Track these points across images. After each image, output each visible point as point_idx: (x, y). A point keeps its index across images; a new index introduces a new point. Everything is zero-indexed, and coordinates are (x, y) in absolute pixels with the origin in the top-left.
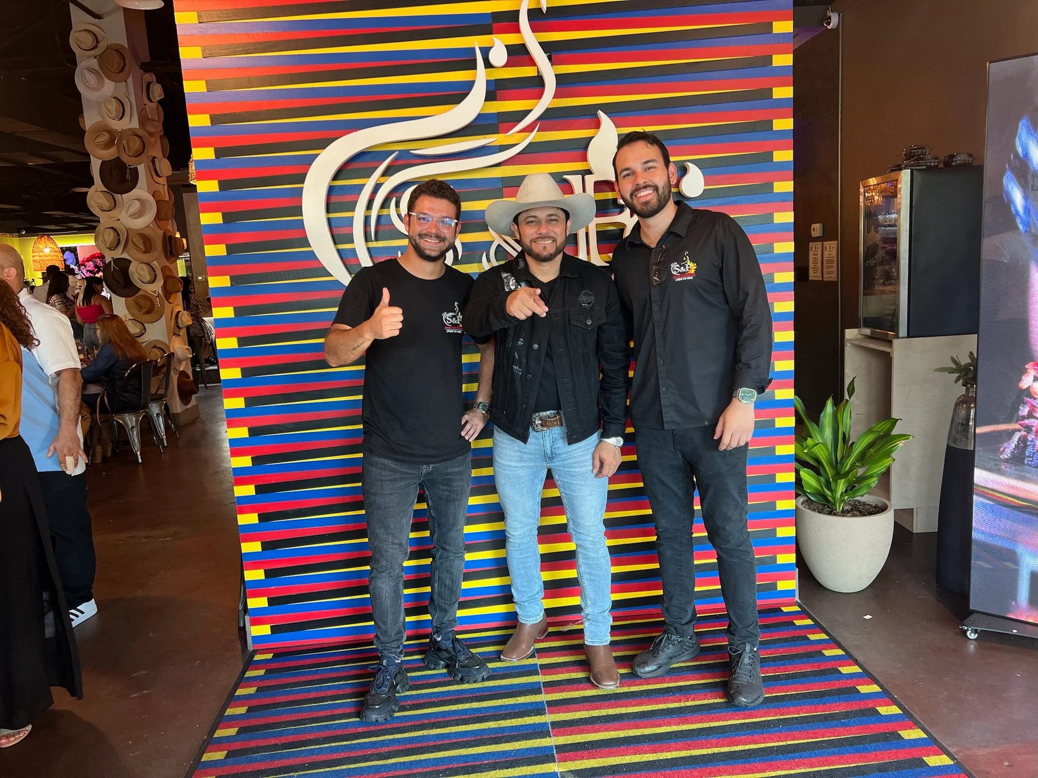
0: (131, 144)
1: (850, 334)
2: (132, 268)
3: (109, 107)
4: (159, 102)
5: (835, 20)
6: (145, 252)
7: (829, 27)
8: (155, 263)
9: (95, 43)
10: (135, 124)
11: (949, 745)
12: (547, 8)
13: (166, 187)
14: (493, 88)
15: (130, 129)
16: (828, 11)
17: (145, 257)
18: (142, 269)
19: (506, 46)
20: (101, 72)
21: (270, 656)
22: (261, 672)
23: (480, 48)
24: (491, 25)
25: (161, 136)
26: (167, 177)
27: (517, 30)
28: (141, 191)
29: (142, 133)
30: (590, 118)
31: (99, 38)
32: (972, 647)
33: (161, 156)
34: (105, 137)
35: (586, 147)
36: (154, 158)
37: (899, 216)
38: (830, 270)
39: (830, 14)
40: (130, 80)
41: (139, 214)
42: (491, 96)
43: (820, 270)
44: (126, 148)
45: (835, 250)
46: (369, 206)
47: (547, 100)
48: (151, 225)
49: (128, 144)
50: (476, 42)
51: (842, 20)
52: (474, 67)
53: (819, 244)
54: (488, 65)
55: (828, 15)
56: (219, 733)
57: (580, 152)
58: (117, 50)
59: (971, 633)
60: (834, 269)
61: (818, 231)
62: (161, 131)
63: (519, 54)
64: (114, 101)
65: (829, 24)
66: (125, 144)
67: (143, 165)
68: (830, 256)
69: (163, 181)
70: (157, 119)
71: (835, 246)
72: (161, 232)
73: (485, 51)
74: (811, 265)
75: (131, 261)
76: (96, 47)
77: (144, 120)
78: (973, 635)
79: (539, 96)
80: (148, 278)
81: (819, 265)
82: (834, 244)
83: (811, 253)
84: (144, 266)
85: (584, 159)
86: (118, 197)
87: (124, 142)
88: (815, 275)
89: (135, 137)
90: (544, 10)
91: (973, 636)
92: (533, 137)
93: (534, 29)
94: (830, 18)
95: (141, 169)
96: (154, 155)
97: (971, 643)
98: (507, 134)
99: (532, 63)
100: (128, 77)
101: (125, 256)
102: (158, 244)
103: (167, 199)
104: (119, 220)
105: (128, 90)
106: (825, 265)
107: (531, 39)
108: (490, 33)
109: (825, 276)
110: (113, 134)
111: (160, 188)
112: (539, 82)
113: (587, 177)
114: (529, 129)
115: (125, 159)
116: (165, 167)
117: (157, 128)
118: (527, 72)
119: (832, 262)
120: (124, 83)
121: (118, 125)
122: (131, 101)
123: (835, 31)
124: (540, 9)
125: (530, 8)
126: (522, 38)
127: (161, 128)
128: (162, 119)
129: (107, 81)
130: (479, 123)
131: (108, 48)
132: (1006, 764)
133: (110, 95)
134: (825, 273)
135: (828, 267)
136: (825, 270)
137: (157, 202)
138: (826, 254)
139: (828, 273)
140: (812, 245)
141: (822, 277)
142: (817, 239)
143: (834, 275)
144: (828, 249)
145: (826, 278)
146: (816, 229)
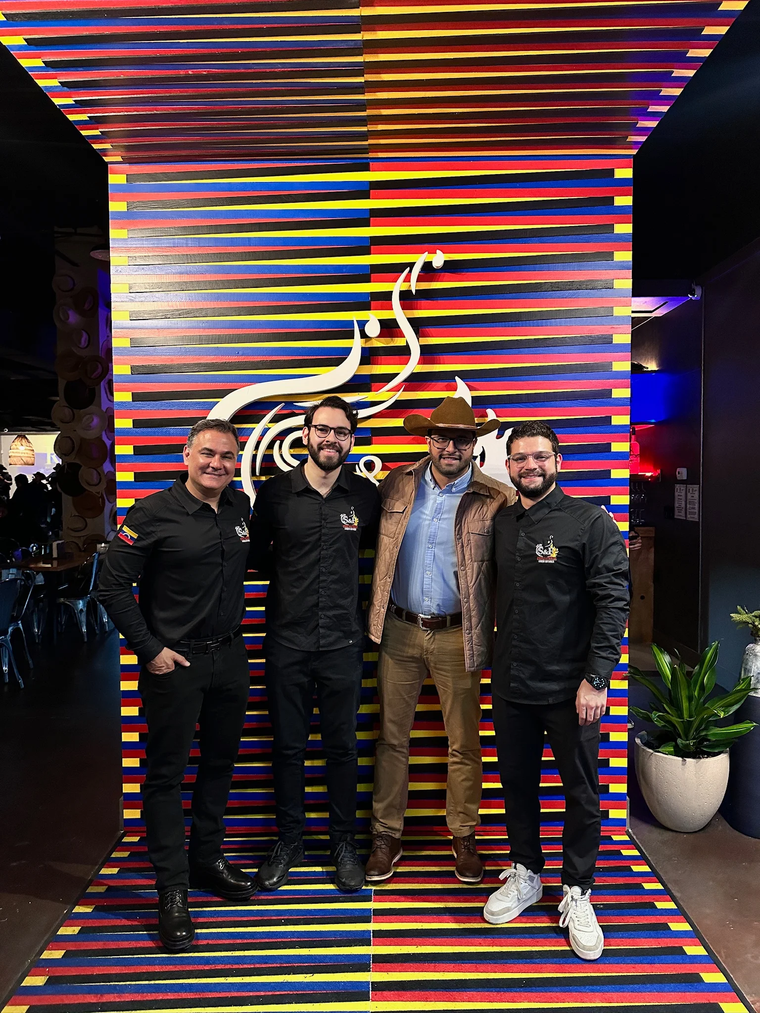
2: (81, 471)
5: (698, 292)
6: (92, 459)
7: (694, 298)
8: (100, 470)
12: (416, 290)
14: (367, 354)
16: (693, 285)
17: (93, 463)
21: (136, 839)
22: (126, 854)
23: (357, 321)
24: (368, 302)
27: (390, 308)
30: (447, 381)
34: (72, 362)
38: (692, 510)
41: (91, 427)
42: (365, 361)
43: (684, 510)
45: (697, 493)
46: (257, 447)
47: (413, 365)
50: (354, 316)
51: (704, 293)
52: (352, 337)
53: (683, 487)
54: (364, 335)
55: (693, 288)
60: (697, 511)
65: (694, 295)
68: (693, 498)
71: (697, 489)
74: (677, 505)
75: (81, 466)
79: (406, 362)
80: (95, 481)
81: (683, 505)
82: (696, 487)
83: (676, 494)
84: (93, 470)
86: (76, 411)
90: (414, 292)
92: (398, 395)
93: (404, 307)
94: (694, 290)
98: (377, 393)
99: (401, 335)
106: (688, 506)
108: (368, 309)
109: (689, 516)
114: (396, 389)
118: (399, 342)
119: (694, 503)
126: (394, 314)
130: (355, 382)
134: (688, 513)
135: (691, 508)
136: (688, 510)
138: (689, 496)
139: (691, 513)
140: (677, 486)
141: (686, 517)
142: (682, 482)
143: (696, 516)
144: (691, 491)
145: (690, 518)
146: (682, 473)
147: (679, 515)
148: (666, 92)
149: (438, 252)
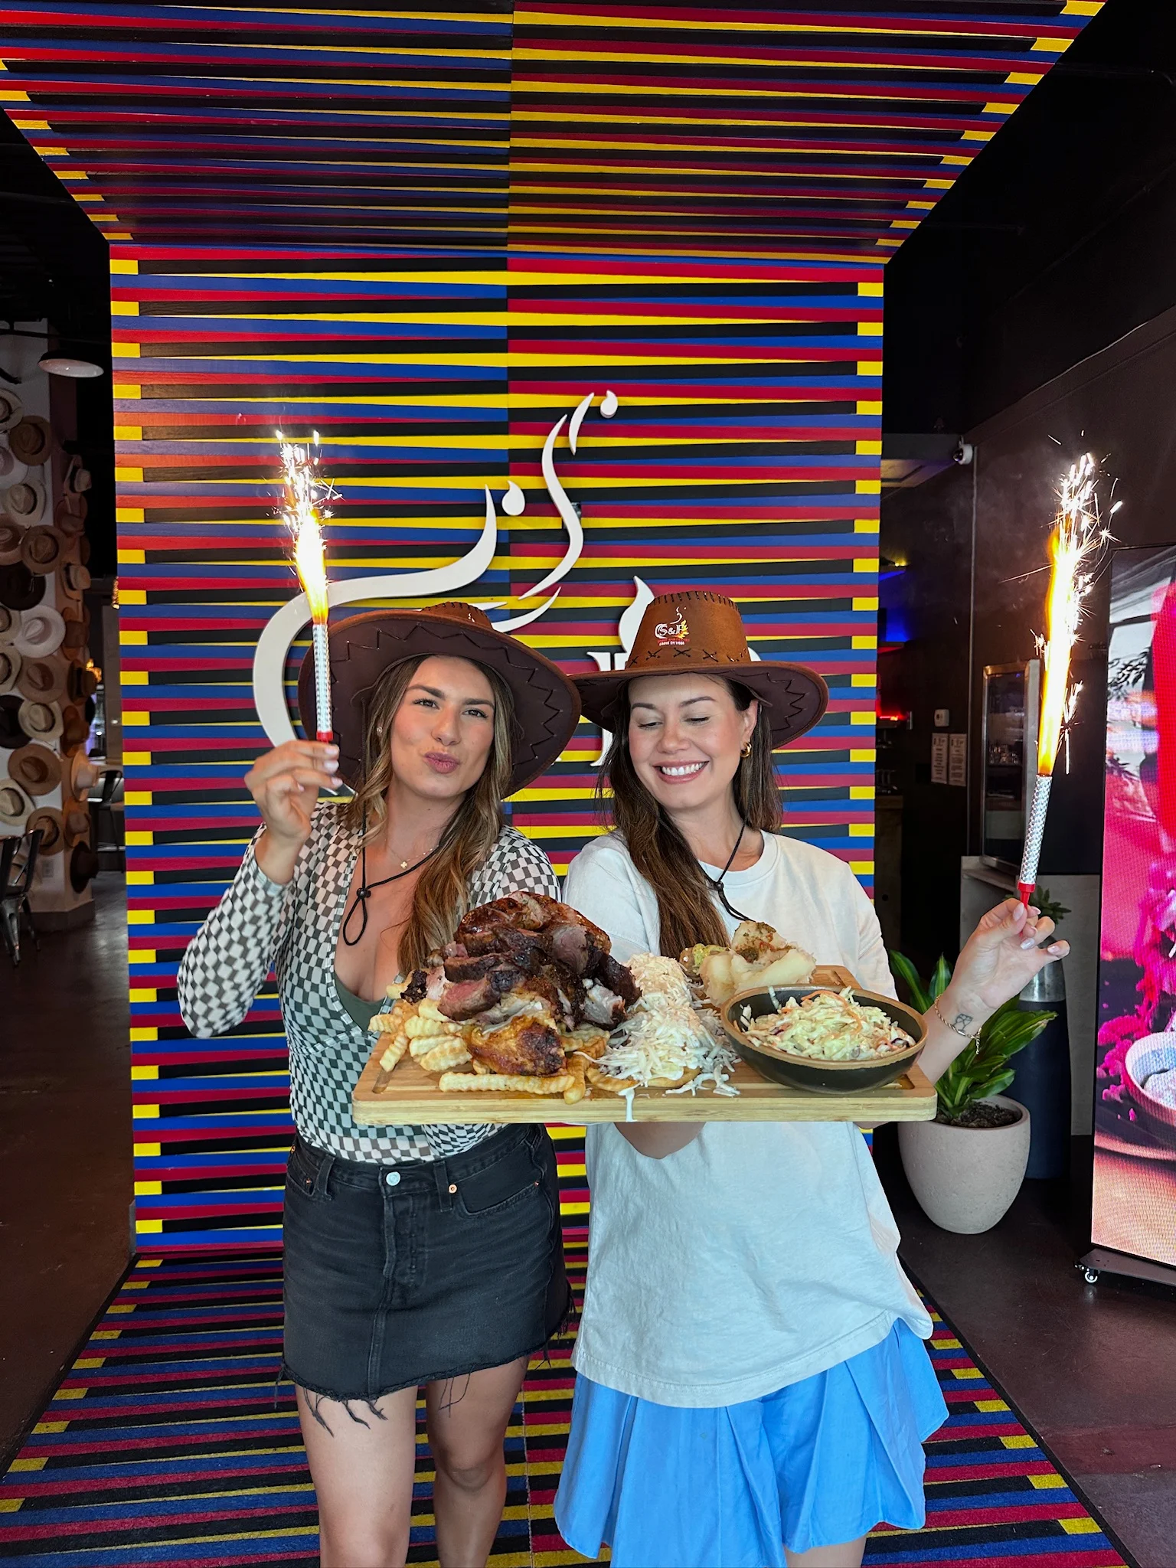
0: (40, 547)
1: (969, 863)
2: (23, 709)
3: (17, 497)
4: (83, 493)
5: (968, 454)
6: (42, 689)
7: (961, 462)
8: (55, 706)
9: (7, 414)
10: (48, 520)
11: (1036, 1423)
12: (577, 448)
13: (80, 604)
14: (505, 540)
15: (41, 527)
16: (959, 442)
17: (41, 696)
18: (36, 712)
19: (523, 490)
20: (10, 451)
21: (157, 1263)
22: (145, 1285)
23: (490, 490)
24: (507, 464)
25: (81, 537)
26: (84, 590)
27: (539, 473)
28: (46, 608)
29: (56, 532)
30: (623, 582)
31: (13, 408)
32: (1091, 1295)
33: (78, 561)
34: (7, 535)
35: (619, 619)
36: (69, 564)
37: (1026, 715)
38: (957, 771)
39: (962, 446)
40: (48, 464)
41: (42, 637)
42: (501, 550)
43: (945, 770)
44: (33, 551)
45: (963, 745)
47: (573, 558)
48: (55, 654)
49: (36, 545)
50: (487, 483)
51: (977, 454)
52: (483, 513)
53: (944, 737)
54: (500, 512)
55: (960, 447)
56: (80, 1364)
57: (608, 624)
58: (35, 424)
59: (1089, 1275)
60: (963, 771)
61: (943, 719)
62: (82, 531)
63: (538, 502)
64: (24, 489)
65: (961, 458)
66: (33, 546)
67: (52, 574)
68: (958, 753)
69: (77, 595)
70: (78, 514)
71: (964, 740)
72: (67, 663)
73: (498, 496)
74: (934, 763)
75: (22, 701)
76: (7, 419)
77: (59, 514)
78: (1091, 1277)
79: (563, 553)
80: (43, 725)
81: (944, 763)
82: (963, 737)
83: (934, 748)
84: (39, 708)
85: (616, 632)
86: (14, 613)
87: (31, 543)
88: (938, 776)
89: (47, 538)
90: (574, 450)
91: (1091, 1280)
92: (551, 602)
93: (560, 472)
94: (962, 451)
95: (50, 579)
96: (70, 560)
97: (1089, 1290)
98: (520, 598)
99: (556, 513)
100: (46, 460)
101: (15, 693)
102: (61, 680)
103: (80, 620)
104: (12, 644)
105: (43, 476)
106: (951, 764)
107: (554, 485)
108: (507, 473)
109: (951, 779)
110: (16, 531)
111: (72, 605)
112: (563, 535)
113: (617, 656)
114: (548, 592)
115: (31, 565)
116: (82, 579)
117: (75, 527)
118: (550, 523)
119: (960, 761)
120: (39, 466)
121: (24, 521)
122: (46, 490)
123: (968, 467)
124: (569, 449)
125: (557, 446)
126: (544, 482)
127: (81, 526)
128: (84, 515)
129: (16, 462)
130: (486, 580)
131: (23, 421)
132: (1106, 1451)
133: (19, 480)
134: (950, 775)
135: (954, 768)
136: (951, 771)
137: (66, 624)
138: (953, 750)
139: (955, 775)
140: (935, 736)
141: (948, 780)
142: (941, 730)
143: (963, 779)
144: (955, 744)
145: (953, 781)
146: (942, 717)
147: (937, 777)
148: (932, 183)
149: (609, 393)
